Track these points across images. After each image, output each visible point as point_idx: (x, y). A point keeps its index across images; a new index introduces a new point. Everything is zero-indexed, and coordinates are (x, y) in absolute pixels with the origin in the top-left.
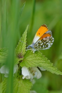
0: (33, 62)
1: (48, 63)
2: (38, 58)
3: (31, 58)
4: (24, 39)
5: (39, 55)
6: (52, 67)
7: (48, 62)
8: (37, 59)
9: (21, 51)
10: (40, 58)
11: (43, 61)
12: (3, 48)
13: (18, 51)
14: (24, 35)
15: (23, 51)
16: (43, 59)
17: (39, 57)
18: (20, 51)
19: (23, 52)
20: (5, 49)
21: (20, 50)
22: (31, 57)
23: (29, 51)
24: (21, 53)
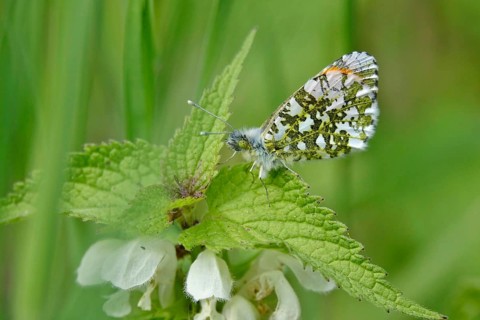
0: (255, 229)
1: (337, 242)
2: (285, 207)
3: (246, 211)
4: (220, 103)
5: (292, 193)
6: (354, 262)
7: (334, 232)
8: (281, 214)
9: (196, 166)
10: (298, 209)
11: (311, 227)
12: (104, 144)
13: (180, 163)
14: (225, 79)
15: (206, 164)
16: (310, 217)
17: (291, 206)
18: (190, 163)
19: (206, 169)
20: (113, 151)
21: (189, 156)
22: (251, 206)
23: (242, 173)
24: (196, 175)
